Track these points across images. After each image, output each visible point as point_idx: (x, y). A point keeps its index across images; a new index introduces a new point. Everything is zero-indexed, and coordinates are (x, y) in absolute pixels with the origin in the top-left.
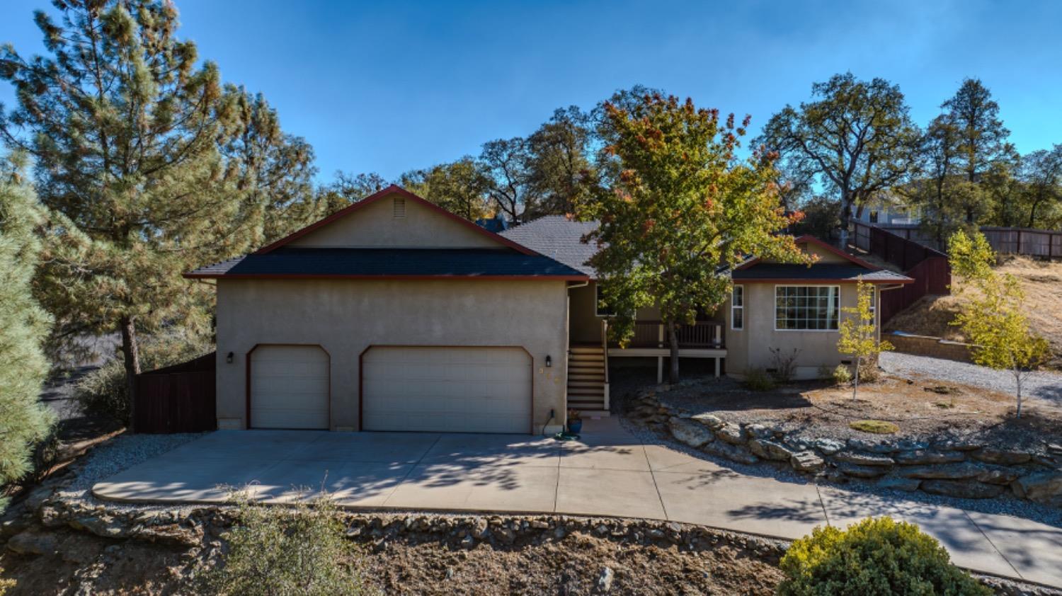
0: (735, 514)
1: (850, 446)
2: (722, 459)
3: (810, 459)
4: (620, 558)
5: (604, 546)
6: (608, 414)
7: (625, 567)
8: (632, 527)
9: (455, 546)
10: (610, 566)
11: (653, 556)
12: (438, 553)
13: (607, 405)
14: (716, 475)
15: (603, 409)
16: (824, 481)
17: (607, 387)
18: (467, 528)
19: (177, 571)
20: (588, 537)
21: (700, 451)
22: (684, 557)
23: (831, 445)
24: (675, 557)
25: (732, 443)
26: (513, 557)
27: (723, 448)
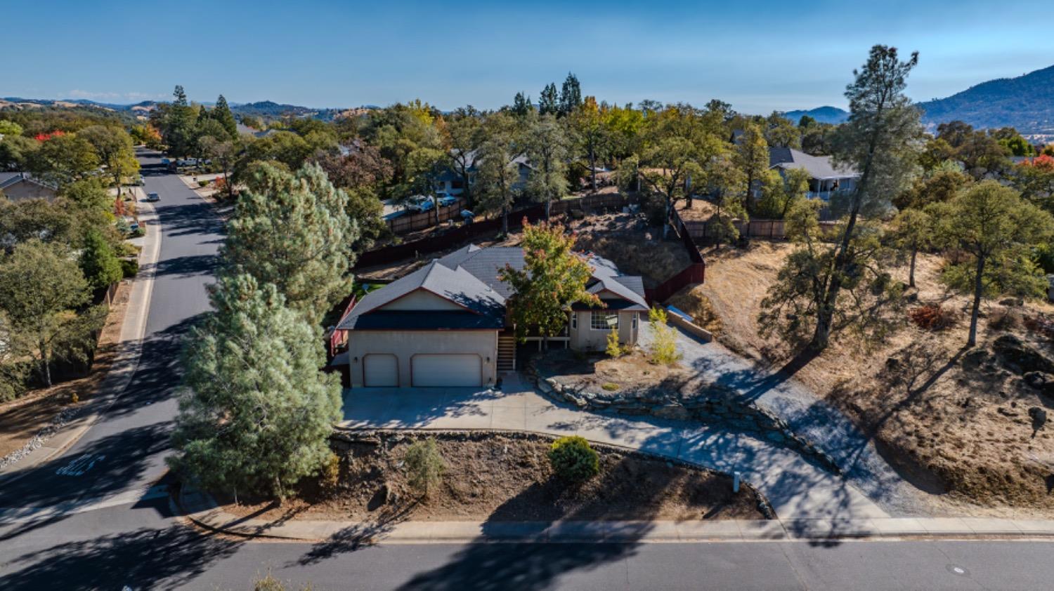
0: (549, 427)
1: (599, 397)
2: (554, 401)
3: (582, 401)
4: (510, 443)
5: (505, 440)
6: (514, 372)
7: (511, 446)
8: (514, 434)
9: (460, 441)
10: (506, 446)
11: (519, 443)
12: (456, 443)
13: (514, 367)
14: (548, 408)
15: (512, 369)
16: (586, 410)
17: (514, 361)
18: (463, 435)
19: (377, 452)
20: (500, 437)
21: (546, 396)
22: (528, 442)
23: (591, 396)
24: (526, 443)
25: (558, 393)
26: (478, 444)
27: (555, 395)
